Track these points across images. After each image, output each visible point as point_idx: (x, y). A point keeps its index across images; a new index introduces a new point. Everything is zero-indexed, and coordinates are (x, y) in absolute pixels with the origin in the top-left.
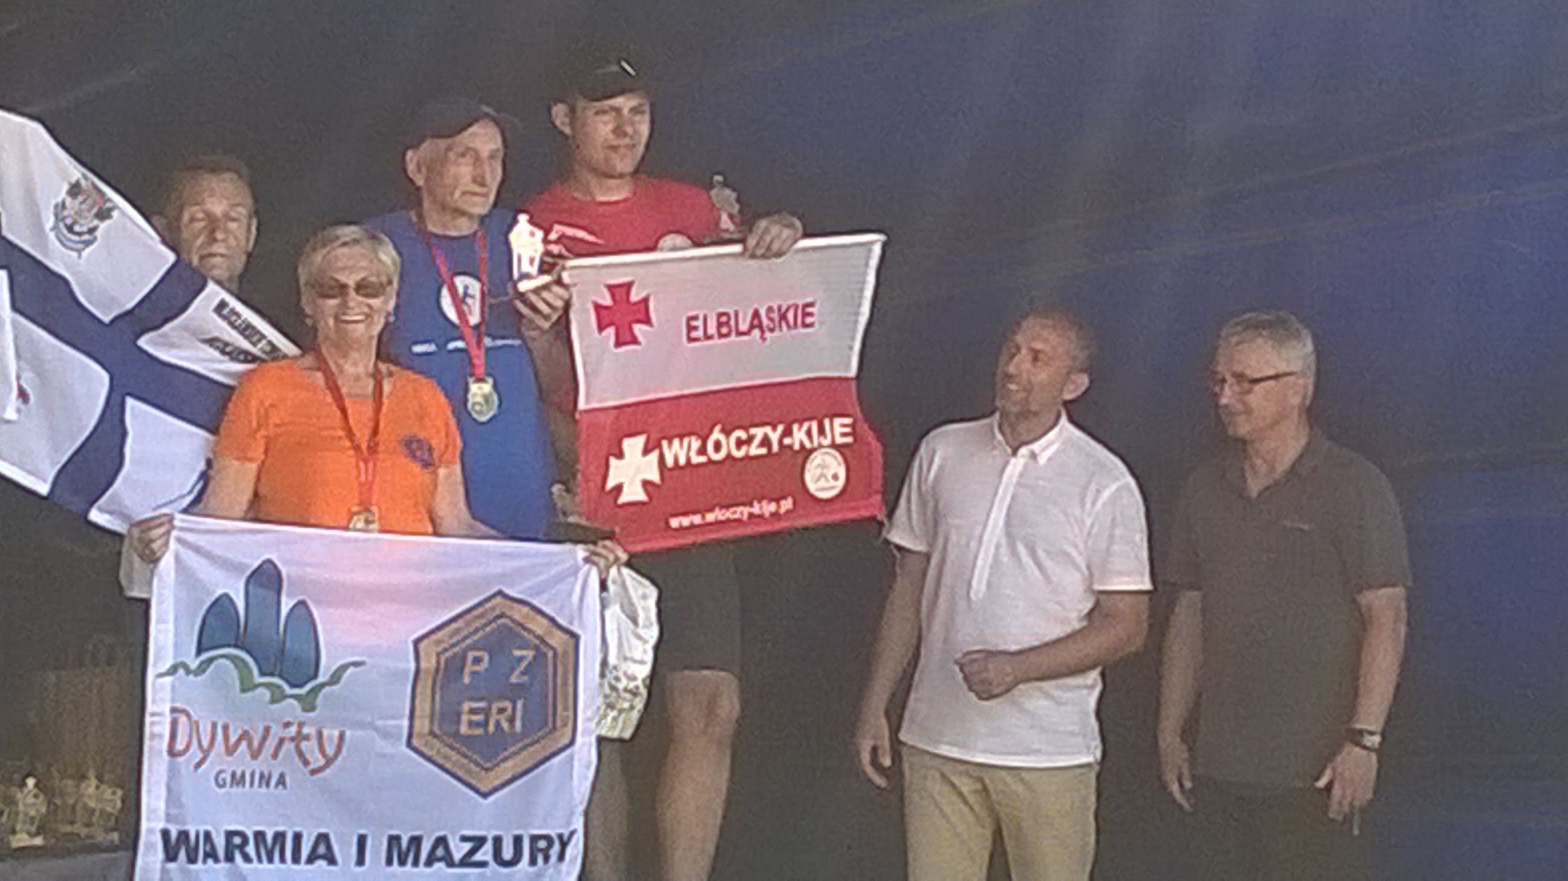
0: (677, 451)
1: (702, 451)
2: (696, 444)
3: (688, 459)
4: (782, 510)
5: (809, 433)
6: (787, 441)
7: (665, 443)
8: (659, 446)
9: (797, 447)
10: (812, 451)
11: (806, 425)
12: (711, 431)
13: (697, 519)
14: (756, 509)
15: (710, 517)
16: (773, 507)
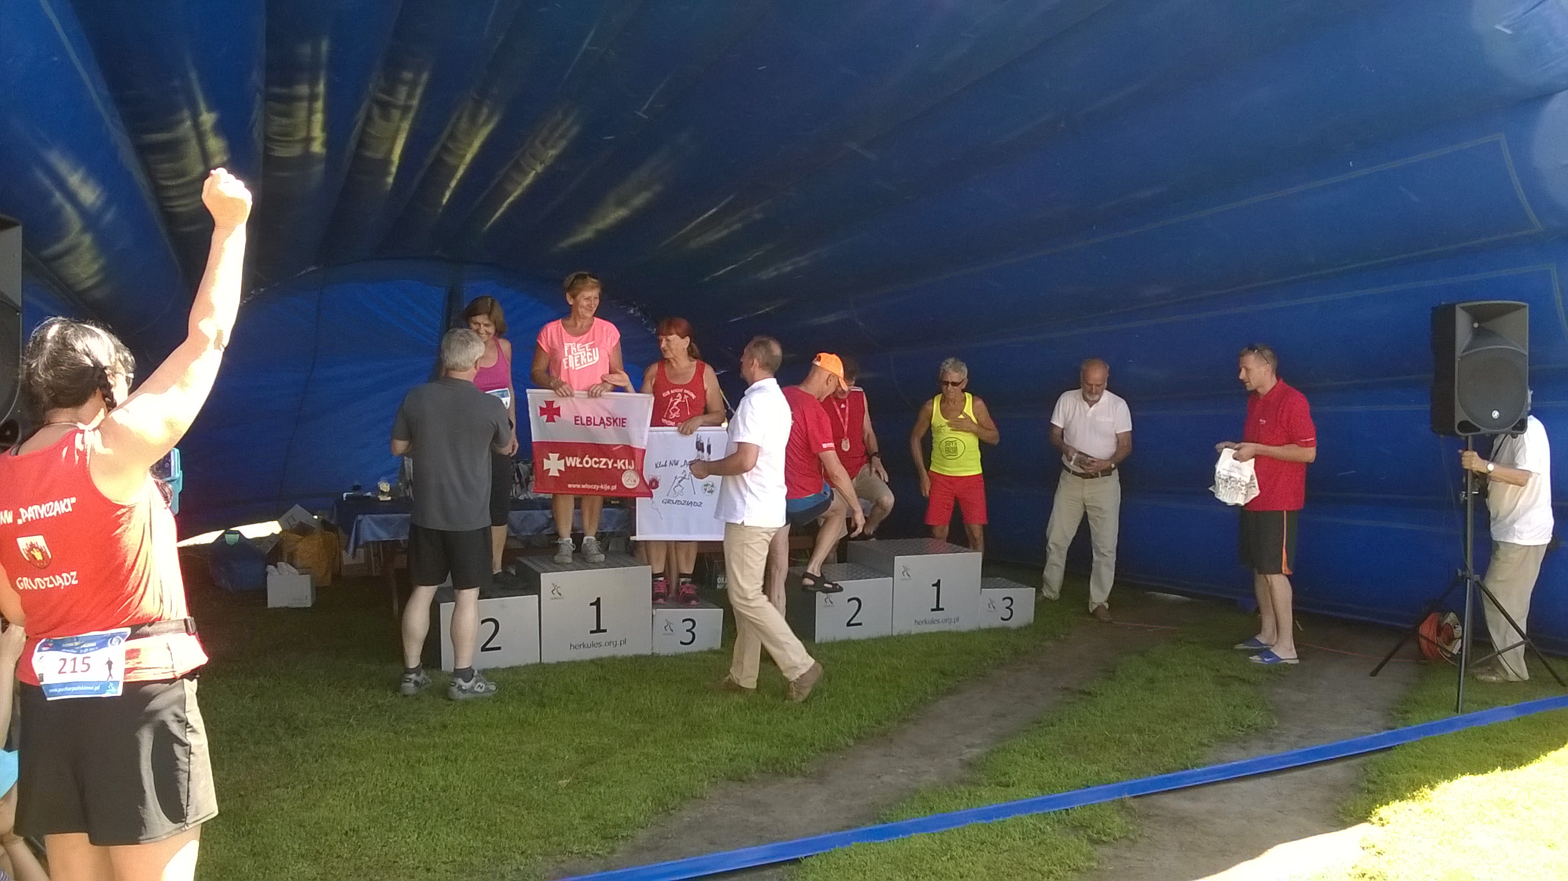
0: (573, 462)
1: (581, 463)
2: (579, 460)
3: (576, 465)
4: (612, 490)
5: (624, 464)
6: (615, 465)
7: (567, 458)
8: (564, 458)
9: (619, 468)
10: (625, 470)
11: (623, 461)
12: (585, 457)
13: (578, 486)
14: (602, 487)
15: (583, 486)
16: (609, 487)
